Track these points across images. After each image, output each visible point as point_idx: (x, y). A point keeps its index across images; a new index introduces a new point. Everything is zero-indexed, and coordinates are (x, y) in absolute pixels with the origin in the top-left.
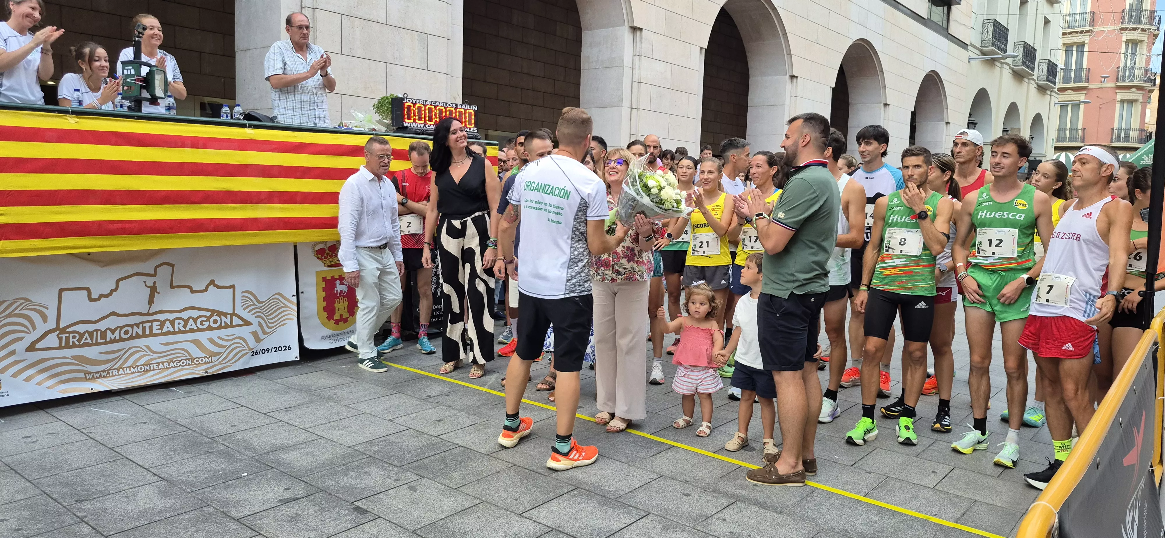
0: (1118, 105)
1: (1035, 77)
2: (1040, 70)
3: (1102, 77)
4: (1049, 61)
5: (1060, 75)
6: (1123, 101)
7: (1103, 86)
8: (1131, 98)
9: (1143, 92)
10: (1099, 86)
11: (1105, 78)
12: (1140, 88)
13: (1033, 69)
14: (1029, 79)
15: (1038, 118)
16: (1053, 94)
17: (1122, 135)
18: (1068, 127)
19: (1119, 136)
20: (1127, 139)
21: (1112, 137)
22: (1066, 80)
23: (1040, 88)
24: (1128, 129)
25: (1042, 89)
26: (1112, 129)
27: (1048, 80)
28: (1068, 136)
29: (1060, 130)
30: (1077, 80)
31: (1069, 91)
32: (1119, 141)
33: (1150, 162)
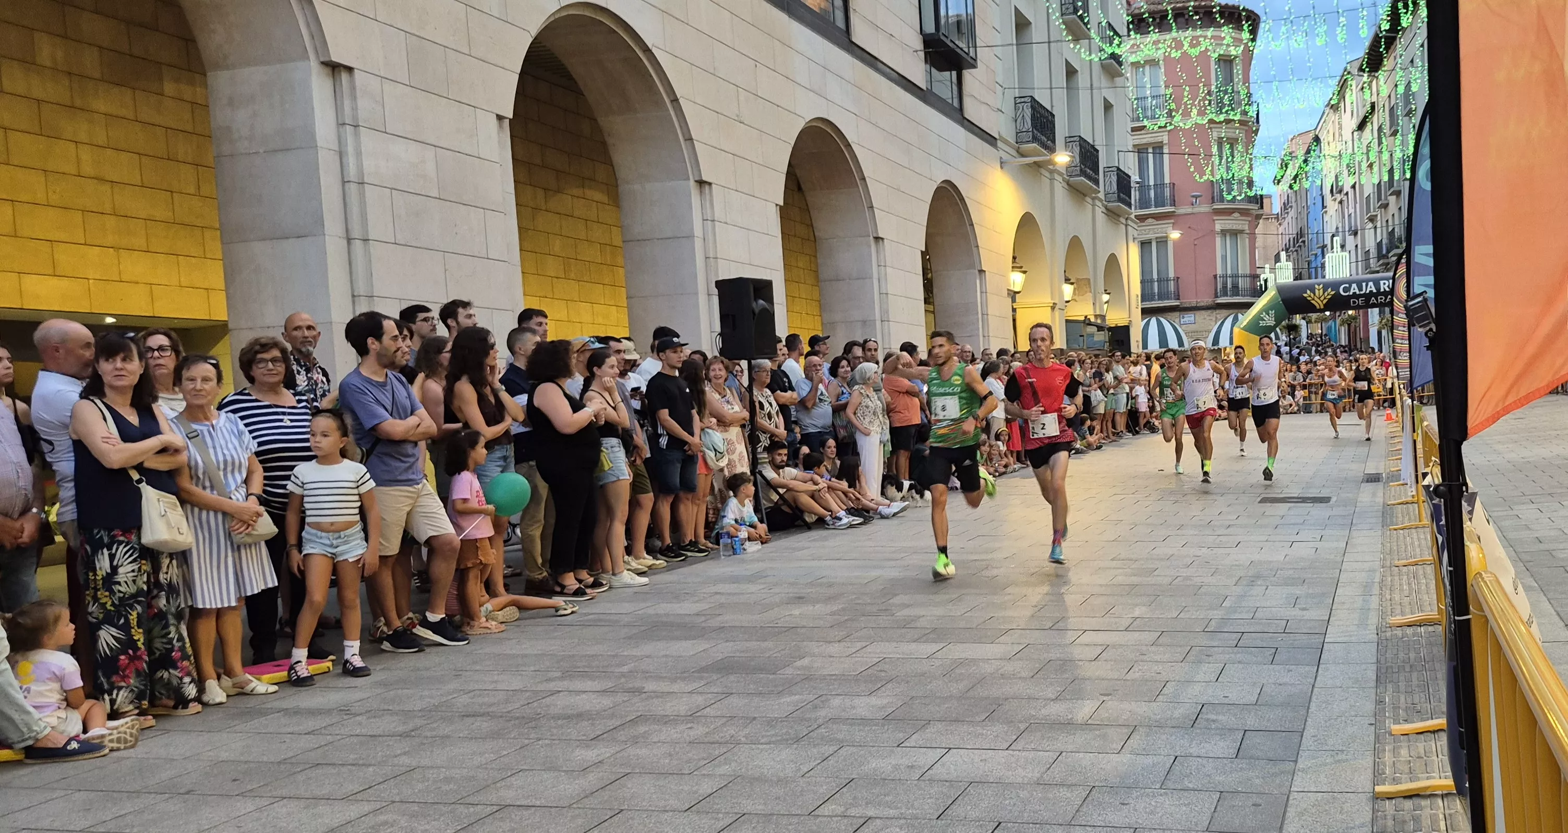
0: (1218, 239)
1: (1101, 195)
2: (1107, 184)
3: (1193, 196)
4: (1118, 169)
5: (1135, 194)
6: (1224, 232)
7: (1197, 209)
8: (1235, 227)
9: (1249, 218)
10: (1190, 210)
11: (1196, 197)
12: (1244, 212)
13: (1097, 182)
14: (1093, 199)
15: (1113, 261)
16: (1130, 222)
17: (1229, 286)
18: (1155, 276)
19: (1225, 287)
20: (1236, 290)
21: (1216, 290)
22: (1144, 203)
23: (1110, 214)
24: (1235, 276)
25: (1112, 215)
26: (1215, 276)
27: (1120, 200)
28: (1156, 291)
29: (1145, 282)
30: (1160, 202)
31: (1150, 220)
32: (1225, 294)
33: (1272, 323)
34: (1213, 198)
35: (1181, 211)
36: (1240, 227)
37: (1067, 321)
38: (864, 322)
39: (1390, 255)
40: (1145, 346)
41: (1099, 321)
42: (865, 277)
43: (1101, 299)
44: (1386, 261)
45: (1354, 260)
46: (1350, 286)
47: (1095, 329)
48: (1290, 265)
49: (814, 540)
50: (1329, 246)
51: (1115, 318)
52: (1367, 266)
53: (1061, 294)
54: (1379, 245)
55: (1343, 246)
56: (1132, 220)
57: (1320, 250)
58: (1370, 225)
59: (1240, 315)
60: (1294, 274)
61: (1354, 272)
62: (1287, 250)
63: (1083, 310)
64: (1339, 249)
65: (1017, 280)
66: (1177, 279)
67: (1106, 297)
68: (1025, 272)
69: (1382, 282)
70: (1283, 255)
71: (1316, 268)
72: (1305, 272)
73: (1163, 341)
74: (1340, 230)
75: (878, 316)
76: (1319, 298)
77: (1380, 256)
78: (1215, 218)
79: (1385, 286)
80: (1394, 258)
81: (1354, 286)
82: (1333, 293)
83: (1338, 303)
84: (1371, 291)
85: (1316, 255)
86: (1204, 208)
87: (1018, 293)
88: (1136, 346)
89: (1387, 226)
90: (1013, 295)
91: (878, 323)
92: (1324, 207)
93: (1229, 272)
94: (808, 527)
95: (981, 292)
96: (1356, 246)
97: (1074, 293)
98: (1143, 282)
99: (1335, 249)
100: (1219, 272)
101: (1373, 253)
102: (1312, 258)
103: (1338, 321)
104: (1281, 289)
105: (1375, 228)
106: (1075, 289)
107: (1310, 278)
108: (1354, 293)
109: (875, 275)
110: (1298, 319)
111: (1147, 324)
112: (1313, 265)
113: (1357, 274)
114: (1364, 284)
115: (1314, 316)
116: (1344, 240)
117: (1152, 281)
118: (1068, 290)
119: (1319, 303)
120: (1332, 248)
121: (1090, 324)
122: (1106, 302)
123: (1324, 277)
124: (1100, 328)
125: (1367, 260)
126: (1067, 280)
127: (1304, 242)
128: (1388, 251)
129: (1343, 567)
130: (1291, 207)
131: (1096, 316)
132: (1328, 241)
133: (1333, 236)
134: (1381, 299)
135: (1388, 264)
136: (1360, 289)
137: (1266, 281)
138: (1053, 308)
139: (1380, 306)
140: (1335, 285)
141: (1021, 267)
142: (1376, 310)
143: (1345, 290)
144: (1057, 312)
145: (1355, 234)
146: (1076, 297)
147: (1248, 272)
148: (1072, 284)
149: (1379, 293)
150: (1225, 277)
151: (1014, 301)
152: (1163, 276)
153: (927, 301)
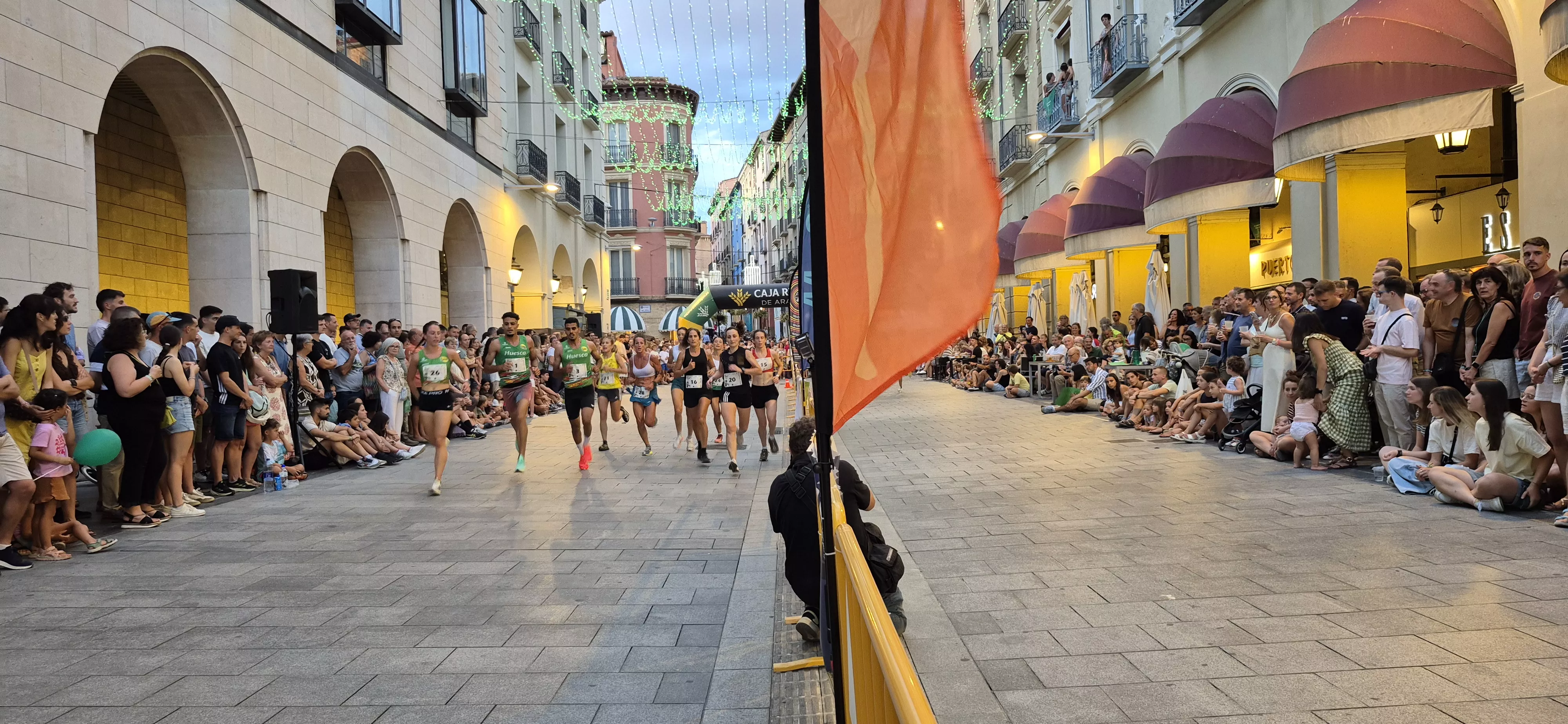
0: (668, 252)
1: (582, 216)
2: (586, 208)
3: (650, 220)
4: (595, 197)
5: (607, 216)
6: (672, 248)
7: (652, 230)
8: (680, 245)
9: (690, 239)
10: (647, 230)
11: (652, 221)
12: (687, 234)
13: (578, 206)
14: (575, 218)
15: (589, 264)
16: (603, 237)
17: (676, 286)
18: (621, 277)
19: (673, 287)
20: (680, 290)
21: (666, 288)
22: (613, 222)
23: (588, 229)
24: (680, 279)
25: (590, 230)
26: (666, 279)
27: (596, 220)
28: (622, 287)
29: (614, 280)
30: (625, 223)
31: (618, 235)
32: (673, 292)
33: (706, 315)
34: (664, 222)
35: (641, 230)
36: (684, 244)
37: (554, 307)
38: (391, 304)
39: (789, 270)
40: (613, 328)
41: (578, 308)
42: (392, 269)
43: (580, 292)
44: (786, 274)
45: (764, 272)
46: (762, 291)
47: (575, 314)
48: (720, 272)
49: (344, 478)
50: (747, 261)
51: (591, 307)
52: (773, 277)
53: (550, 288)
54: (782, 262)
55: (756, 262)
56: (604, 235)
57: (740, 263)
58: (775, 248)
59: (683, 308)
60: (722, 279)
61: (764, 281)
62: (717, 262)
63: (566, 300)
64: (754, 263)
65: (515, 276)
66: (638, 279)
67: (584, 291)
68: (521, 270)
69: (783, 289)
70: (714, 265)
71: (738, 276)
72: (730, 280)
73: (627, 325)
74: (755, 250)
75: (402, 300)
76: (740, 298)
77: (782, 270)
78: (666, 236)
79: (785, 292)
80: (792, 272)
81: (764, 291)
82: (749, 295)
83: (752, 303)
84: (776, 296)
85: (738, 266)
86: (658, 229)
87: (516, 285)
88: (605, 328)
89: (787, 250)
90: (512, 286)
91: (402, 306)
92: (743, 233)
93: (676, 276)
94: (340, 467)
95: (487, 284)
96: (766, 262)
97: (560, 287)
98: (612, 280)
99: (751, 263)
100: (669, 276)
101: (777, 268)
102: (735, 268)
103: (753, 315)
104: (713, 291)
105: (779, 250)
106: (560, 284)
107: (733, 284)
108: (764, 296)
109: (401, 268)
110: (725, 313)
111: (615, 312)
112: (736, 274)
113: (766, 282)
114: (771, 290)
115: (736, 311)
116: (757, 257)
117: (619, 280)
118: (555, 285)
119: (740, 302)
120: (749, 262)
121: (572, 310)
122: (585, 295)
123: (743, 283)
124: (579, 314)
125: (773, 272)
126: (555, 277)
127: (729, 256)
128: (788, 267)
129: (754, 499)
130: (720, 231)
131: (576, 305)
132: (746, 257)
133: (750, 254)
134: (783, 301)
135: (788, 276)
136: (768, 293)
137: (702, 284)
138: (543, 298)
139: (782, 306)
140: (751, 289)
141: (519, 266)
142: (779, 309)
143: (758, 294)
144: (546, 301)
145: (765, 253)
146: (561, 290)
147: (690, 277)
148: (558, 280)
149: (781, 297)
150: (672, 279)
151: (512, 291)
152: (627, 277)
153: (442, 288)
